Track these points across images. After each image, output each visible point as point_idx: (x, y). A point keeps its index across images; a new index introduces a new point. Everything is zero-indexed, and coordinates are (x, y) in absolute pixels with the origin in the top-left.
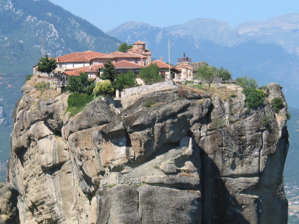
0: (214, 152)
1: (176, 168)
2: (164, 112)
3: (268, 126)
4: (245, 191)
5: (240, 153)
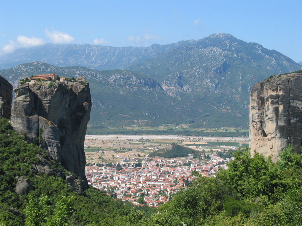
1: (25, 98)
2: (22, 87)
4: (47, 103)
5: (46, 96)
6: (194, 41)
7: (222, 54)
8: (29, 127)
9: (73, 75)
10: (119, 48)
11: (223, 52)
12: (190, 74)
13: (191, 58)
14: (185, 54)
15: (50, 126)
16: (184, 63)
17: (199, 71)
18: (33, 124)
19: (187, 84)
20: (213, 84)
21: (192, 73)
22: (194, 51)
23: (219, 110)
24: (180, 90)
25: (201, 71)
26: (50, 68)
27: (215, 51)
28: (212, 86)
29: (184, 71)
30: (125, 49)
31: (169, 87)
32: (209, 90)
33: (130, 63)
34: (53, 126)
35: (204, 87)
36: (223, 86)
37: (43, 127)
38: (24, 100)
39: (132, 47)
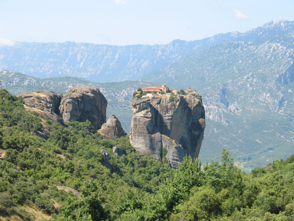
0: (160, 111)
1: (146, 113)
2: (143, 101)
3: (174, 105)
4: (168, 120)
5: (167, 111)
6: (239, 34)
7: (287, 53)
8: (152, 148)
9: (63, 90)
10: (121, 47)
11: (288, 50)
12: (238, 86)
13: (238, 61)
14: (227, 54)
15: (175, 146)
16: (227, 68)
17: (252, 81)
18: (156, 143)
19: (235, 101)
20: (276, 101)
21: (242, 85)
22: (241, 49)
23: (288, 140)
24: (225, 110)
25: (255, 80)
26: (27, 81)
27: (276, 48)
28: (274, 104)
29: (229, 82)
30: (131, 48)
31: (209, 107)
32: (270, 110)
33: (140, 70)
34: (177, 145)
35: (262, 106)
36: (291, 103)
37: (167, 147)
38: (146, 116)
39: (141, 46)
